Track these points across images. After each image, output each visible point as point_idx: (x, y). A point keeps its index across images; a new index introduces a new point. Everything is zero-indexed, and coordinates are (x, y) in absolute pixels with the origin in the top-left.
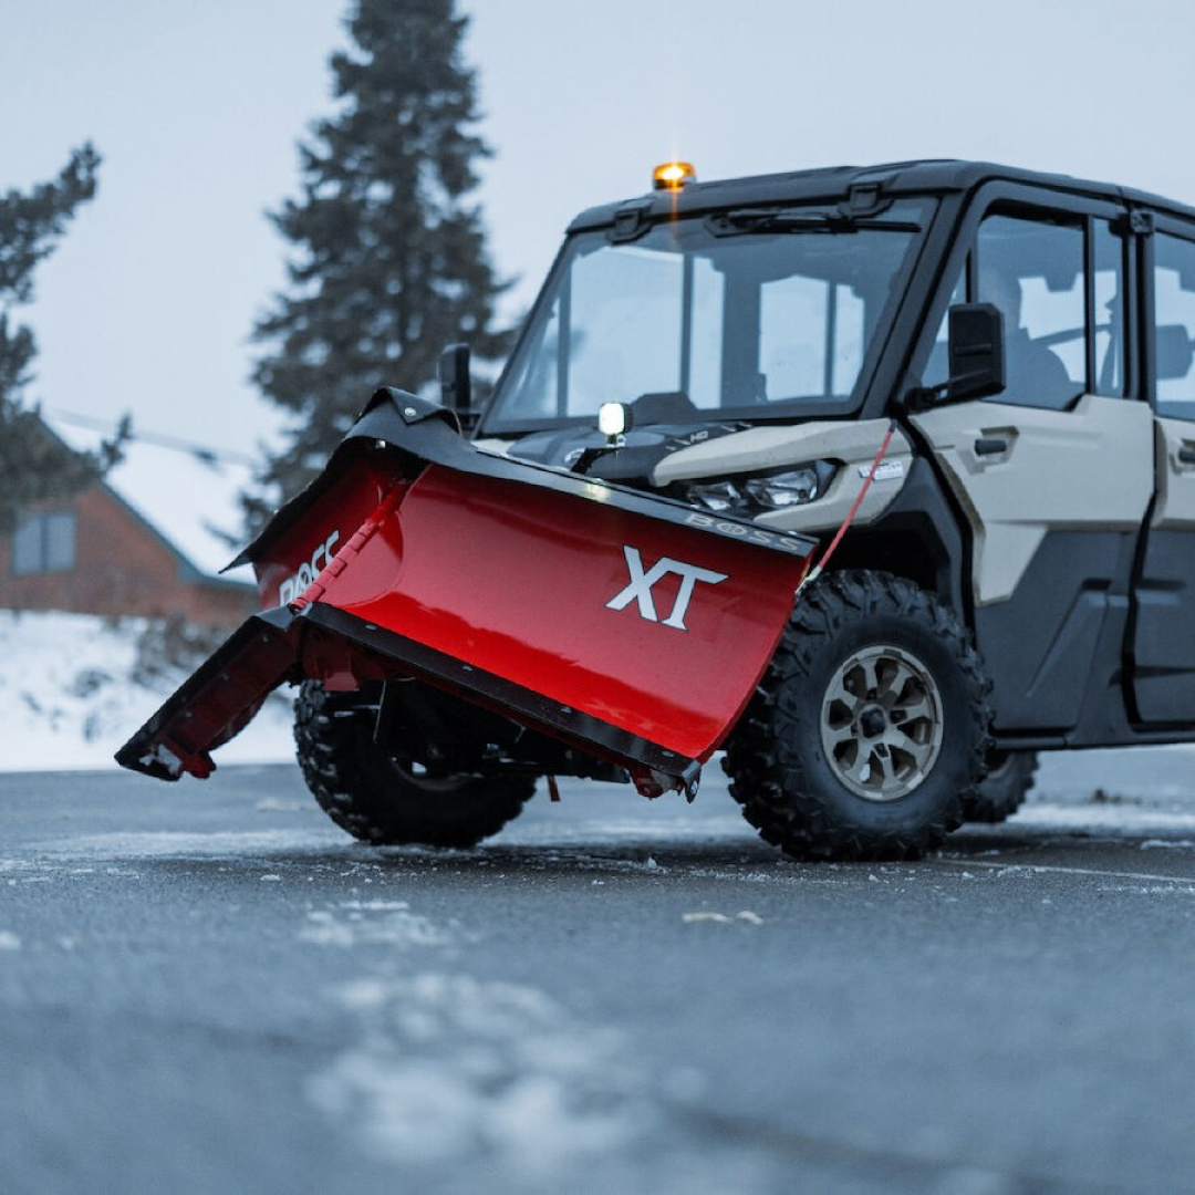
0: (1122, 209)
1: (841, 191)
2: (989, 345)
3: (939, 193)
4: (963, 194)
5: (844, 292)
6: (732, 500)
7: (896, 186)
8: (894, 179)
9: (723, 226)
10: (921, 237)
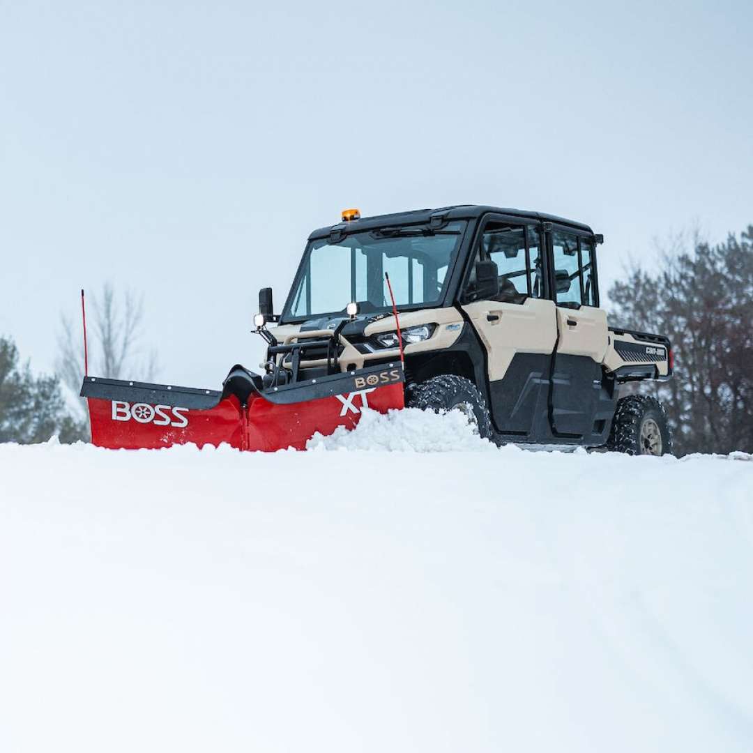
0: (539, 222)
1: (427, 219)
2: (492, 277)
3: (468, 219)
4: (476, 220)
5: (415, 261)
6: (395, 340)
7: (449, 217)
8: (448, 214)
9: (378, 235)
10: (462, 236)
